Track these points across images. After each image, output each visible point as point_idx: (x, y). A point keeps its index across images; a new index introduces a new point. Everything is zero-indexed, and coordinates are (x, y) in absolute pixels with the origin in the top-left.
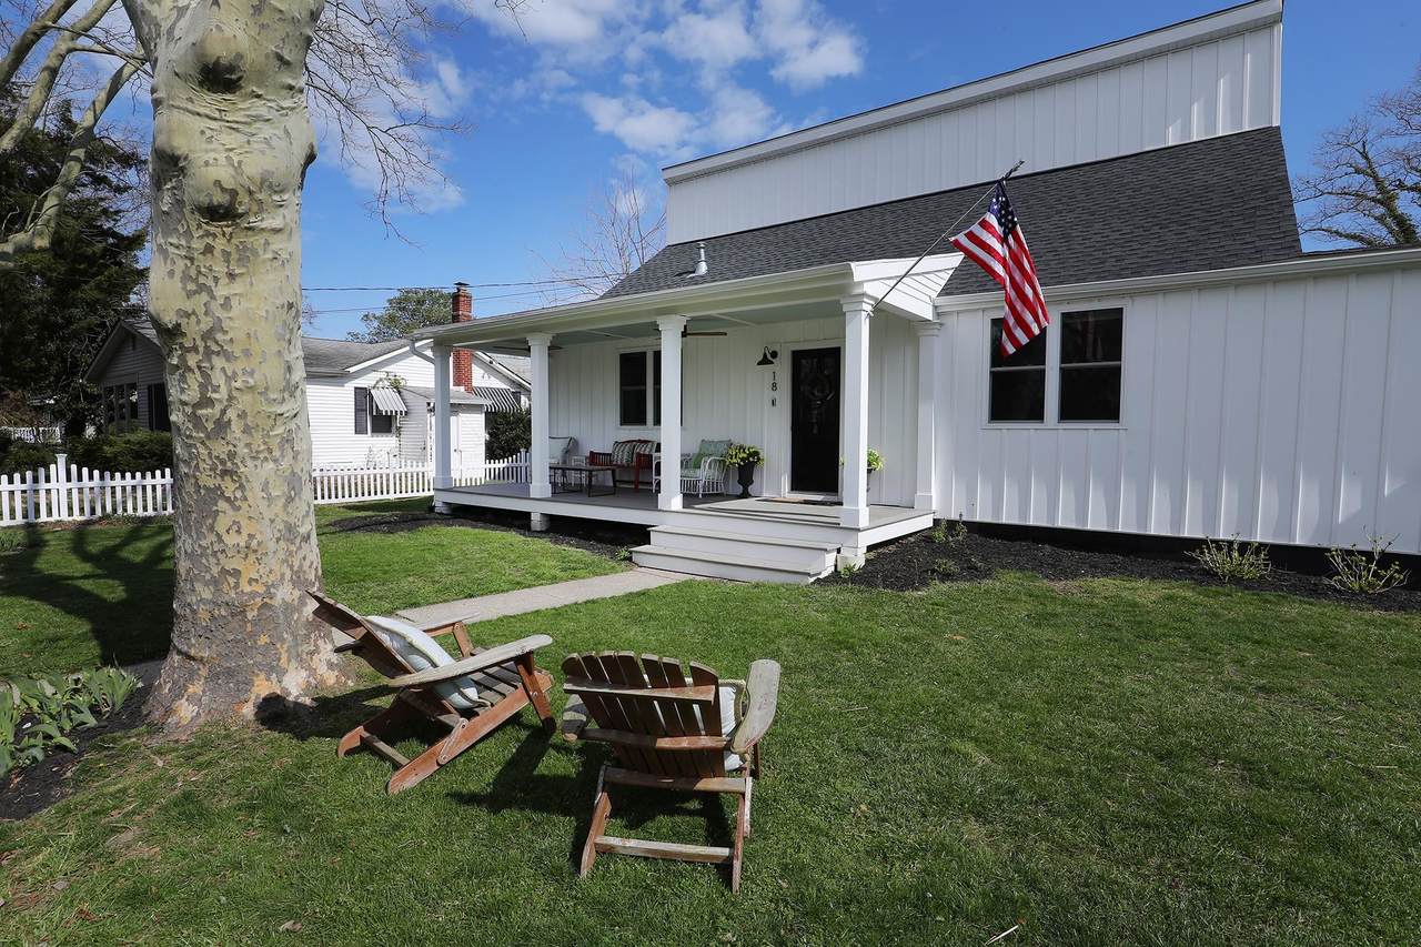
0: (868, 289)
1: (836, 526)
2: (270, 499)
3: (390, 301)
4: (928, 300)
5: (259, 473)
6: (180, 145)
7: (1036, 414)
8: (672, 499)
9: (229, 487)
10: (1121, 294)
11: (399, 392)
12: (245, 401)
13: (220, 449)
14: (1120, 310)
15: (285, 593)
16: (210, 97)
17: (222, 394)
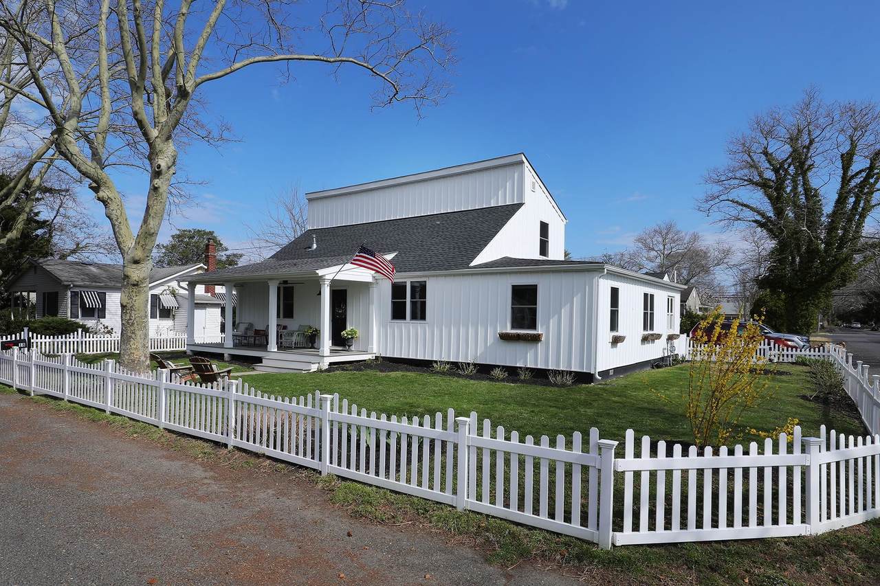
0: (327, 277)
1: (318, 355)
2: (141, 339)
3: (173, 237)
4: (369, 275)
5: (139, 333)
6: (129, 274)
7: (404, 318)
8: (273, 346)
9: (133, 336)
10: (426, 276)
11: (175, 297)
12: (137, 319)
13: (132, 328)
14: (425, 282)
15: (143, 358)
16: (135, 265)
17: (133, 318)
